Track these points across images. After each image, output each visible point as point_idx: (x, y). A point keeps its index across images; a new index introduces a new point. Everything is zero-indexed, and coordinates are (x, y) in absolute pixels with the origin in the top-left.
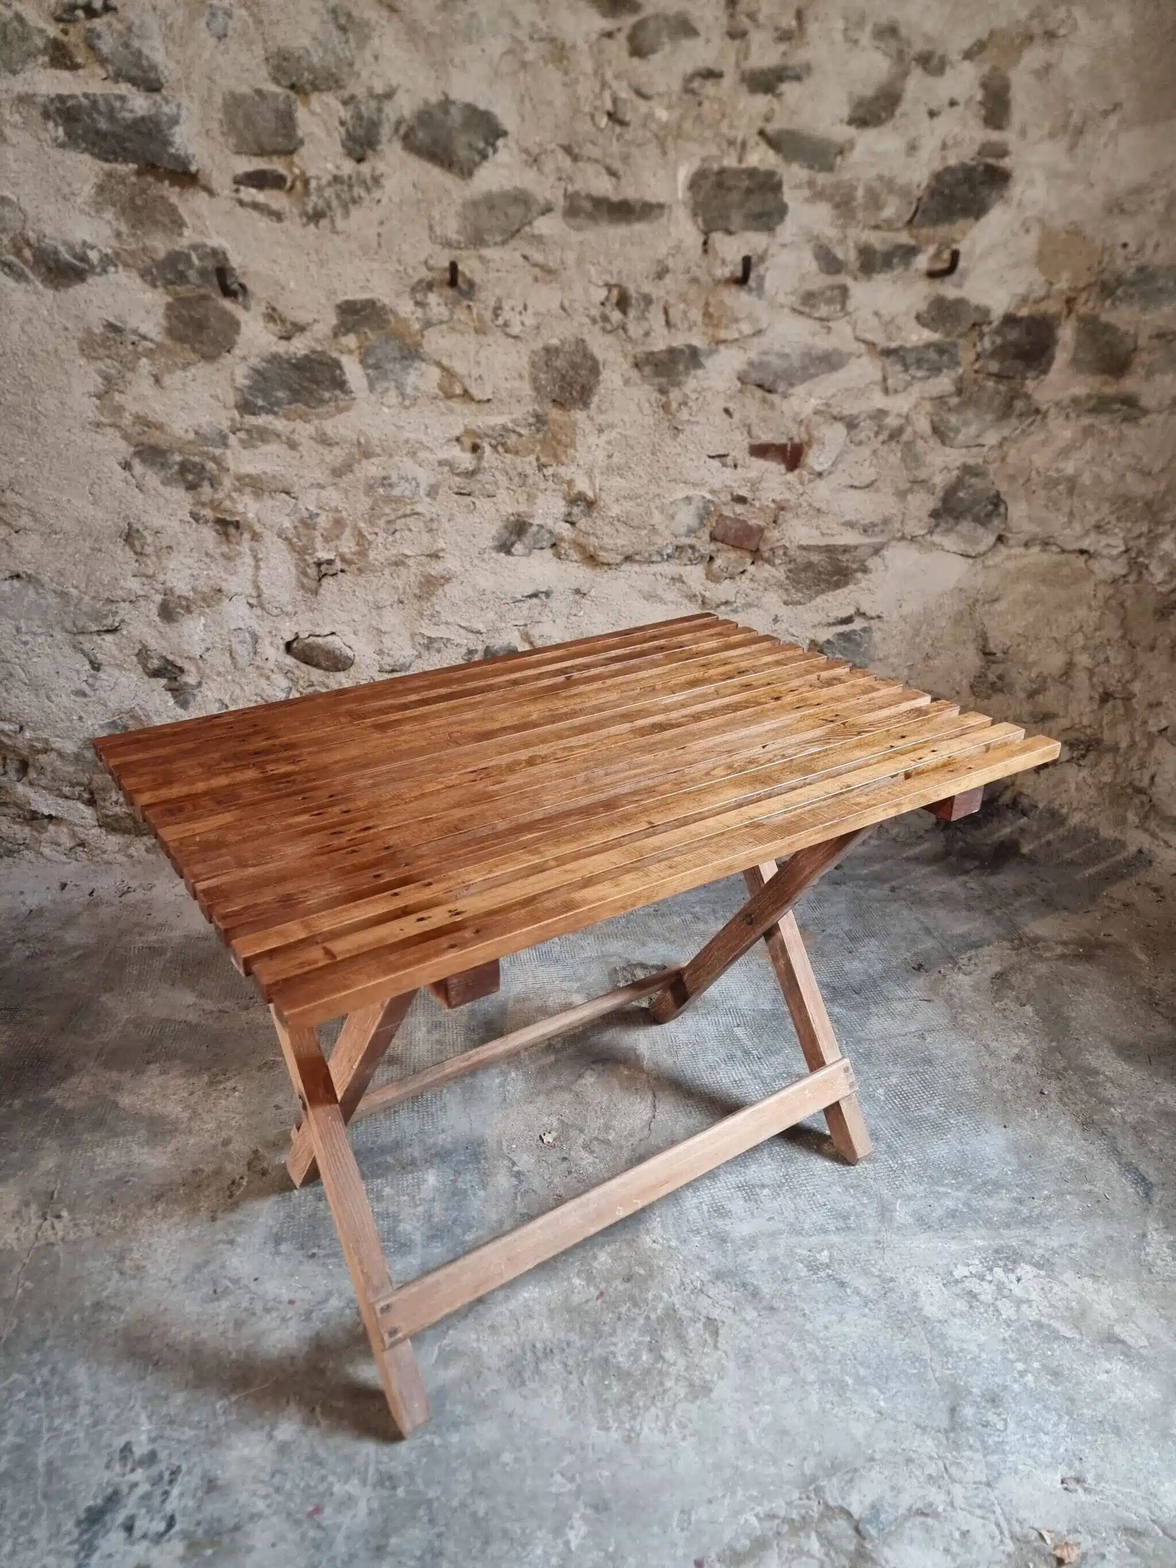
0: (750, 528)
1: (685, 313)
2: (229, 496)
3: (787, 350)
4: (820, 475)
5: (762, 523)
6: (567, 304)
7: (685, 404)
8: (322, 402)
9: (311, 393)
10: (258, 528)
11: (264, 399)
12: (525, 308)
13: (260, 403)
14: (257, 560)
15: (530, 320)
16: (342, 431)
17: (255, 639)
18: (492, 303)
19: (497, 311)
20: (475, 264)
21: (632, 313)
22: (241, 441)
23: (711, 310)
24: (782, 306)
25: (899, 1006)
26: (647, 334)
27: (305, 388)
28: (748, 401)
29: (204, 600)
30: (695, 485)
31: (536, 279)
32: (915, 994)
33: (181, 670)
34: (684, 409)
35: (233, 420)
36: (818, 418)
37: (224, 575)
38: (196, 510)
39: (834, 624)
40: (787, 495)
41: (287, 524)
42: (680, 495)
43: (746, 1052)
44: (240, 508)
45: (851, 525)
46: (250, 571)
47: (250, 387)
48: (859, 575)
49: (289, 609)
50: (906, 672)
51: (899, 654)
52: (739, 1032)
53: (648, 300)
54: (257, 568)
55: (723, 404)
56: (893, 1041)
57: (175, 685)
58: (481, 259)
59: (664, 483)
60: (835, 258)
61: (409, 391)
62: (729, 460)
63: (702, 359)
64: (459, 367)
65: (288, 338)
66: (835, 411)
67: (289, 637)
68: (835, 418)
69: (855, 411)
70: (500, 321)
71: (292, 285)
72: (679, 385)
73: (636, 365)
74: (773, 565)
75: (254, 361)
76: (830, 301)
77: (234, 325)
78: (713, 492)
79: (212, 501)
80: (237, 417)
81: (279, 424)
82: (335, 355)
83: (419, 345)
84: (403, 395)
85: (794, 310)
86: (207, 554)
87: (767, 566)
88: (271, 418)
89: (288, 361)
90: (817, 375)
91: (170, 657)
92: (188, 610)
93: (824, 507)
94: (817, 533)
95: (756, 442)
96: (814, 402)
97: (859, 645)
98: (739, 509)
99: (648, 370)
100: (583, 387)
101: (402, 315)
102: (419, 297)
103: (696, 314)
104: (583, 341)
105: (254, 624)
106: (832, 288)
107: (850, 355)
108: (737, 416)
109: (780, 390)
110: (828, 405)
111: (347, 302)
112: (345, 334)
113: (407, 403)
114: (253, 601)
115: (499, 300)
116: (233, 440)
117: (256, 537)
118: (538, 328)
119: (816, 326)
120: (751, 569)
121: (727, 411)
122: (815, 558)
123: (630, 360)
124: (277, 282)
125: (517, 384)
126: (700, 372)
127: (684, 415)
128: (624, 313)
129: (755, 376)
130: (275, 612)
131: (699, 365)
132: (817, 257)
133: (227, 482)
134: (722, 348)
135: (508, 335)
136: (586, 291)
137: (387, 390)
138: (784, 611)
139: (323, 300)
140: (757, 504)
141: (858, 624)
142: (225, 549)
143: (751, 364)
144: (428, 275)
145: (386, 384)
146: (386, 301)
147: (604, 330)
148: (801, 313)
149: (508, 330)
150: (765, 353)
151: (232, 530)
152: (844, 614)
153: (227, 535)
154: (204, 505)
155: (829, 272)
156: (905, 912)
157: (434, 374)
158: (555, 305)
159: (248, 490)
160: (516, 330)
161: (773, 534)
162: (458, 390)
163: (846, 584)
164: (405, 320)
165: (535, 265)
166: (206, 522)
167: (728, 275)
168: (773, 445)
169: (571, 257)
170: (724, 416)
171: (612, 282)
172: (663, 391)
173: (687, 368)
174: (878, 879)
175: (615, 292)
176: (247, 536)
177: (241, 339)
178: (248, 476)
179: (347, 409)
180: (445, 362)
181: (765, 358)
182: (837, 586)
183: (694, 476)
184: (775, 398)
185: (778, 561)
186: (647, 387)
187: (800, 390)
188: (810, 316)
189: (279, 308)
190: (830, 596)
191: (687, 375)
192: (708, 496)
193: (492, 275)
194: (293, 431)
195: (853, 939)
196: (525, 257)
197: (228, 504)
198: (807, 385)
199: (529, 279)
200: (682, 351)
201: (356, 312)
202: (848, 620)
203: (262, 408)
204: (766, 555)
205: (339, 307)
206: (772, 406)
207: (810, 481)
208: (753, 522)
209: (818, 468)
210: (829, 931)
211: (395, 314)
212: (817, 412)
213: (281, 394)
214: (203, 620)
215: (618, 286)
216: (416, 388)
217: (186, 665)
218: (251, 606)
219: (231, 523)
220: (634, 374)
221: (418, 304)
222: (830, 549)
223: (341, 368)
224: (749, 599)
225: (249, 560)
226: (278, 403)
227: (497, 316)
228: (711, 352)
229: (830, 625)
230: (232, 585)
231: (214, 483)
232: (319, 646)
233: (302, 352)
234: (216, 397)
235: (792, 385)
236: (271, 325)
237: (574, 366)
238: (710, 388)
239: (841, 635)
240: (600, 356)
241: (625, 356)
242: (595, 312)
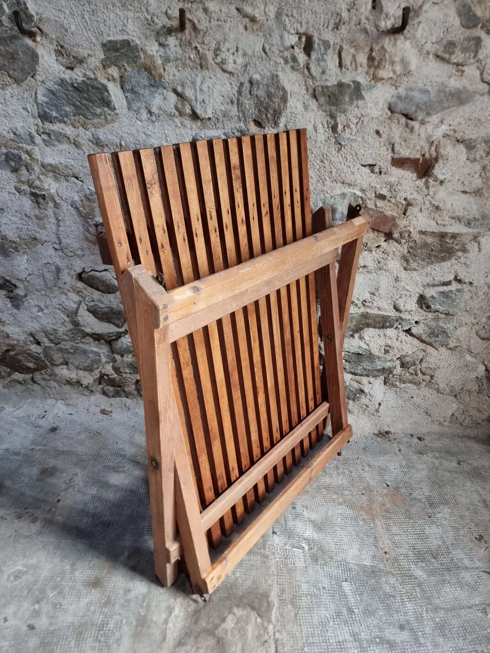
0: (386, 216)
1: (354, 56)
2: (39, 178)
3: (429, 88)
4: (442, 182)
5: (395, 214)
6: (267, 48)
7: (349, 126)
8: (95, 115)
9: (88, 109)
10: (57, 199)
11: (57, 111)
12: (237, 51)
13: (54, 114)
14: (58, 220)
15: (240, 60)
16: (110, 136)
17: (58, 270)
18: (213, 46)
19: (217, 51)
20: (200, 14)
21: (314, 55)
22: (44, 140)
23: (374, 54)
24: (428, 53)
25: (467, 576)
26: (323, 72)
27: (85, 105)
28: (394, 126)
29: (26, 244)
30: (349, 185)
31: (246, 28)
32: (478, 564)
33: (15, 286)
34: (347, 130)
35: (37, 125)
36: (445, 140)
37: (38, 230)
38: (18, 185)
39: (438, 285)
40: (415, 195)
41: (76, 198)
42: (338, 191)
43: (350, 611)
44: (46, 186)
45: (459, 219)
46: (54, 227)
47: (47, 103)
48: (460, 254)
49: (79, 252)
50: (484, 320)
51: (481, 308)
52: (347, 587)
53: (326, 45)
54: (59, 226)
55: (376, 128)
56: (463, 612)
57: (11, 295)
58: (206, 10)
59: (328, 183)
60: (475, 16)
61: (154, 110)
62: (377, 169)
63: (363, 93)
64: (189, 93)
65: (72, 69)
66: (459, 136)
67: (79, 270)
68: (458, 141)
69: (474, 137)
70: (219, 60)
71: (73, 28)
72: (344, 111)
73: (314, 96)
74: (400, 243)
75: (50, 85)
76: (464, 50)
77: (34, 57)
78: (363, 191)
79: (28, 181)
80: (40, 123)
81: (69, 131)
82: (104, 81)
83: (161, 76)
84: (150, 113)
85: (437, 56)
86: (25, 215)
87: (395, 243)
88: (62, 125)
89: (72, 85)
90: (449, 108)
91: (8, 278)
92: (16, 249)
93: (441, 205)
94: (433, 223)
95: (396, 156)
96: (444, 128)
97: (453, 300)
98: (380, 203)
99: (322, 100)
100: (275, 111)
101: (149, 52)
102: (162, 39)
103: (362, 58)
104: (277, 76)
105: (57, 261)
106: (468, 39)
107: (475, 92)
108: (384, 136)
109: (420, 118)
110: (455, 131)
111: (110, 42)
112: (109, 67)
113: (154, 118)
114: (57, 246)
115: (218, 43)
116: (38, 139)
117: (56, 206)
118: (246, 66)
119: (452, 69)
120: (384, 245)
121: (378, 132)
122: (430, 240)
123: (311, 91)
124: (62, 26)
125: (229, 107)
126: (360, 103)
127: (347, 135)
128: (309, 55)
129: (401, 106)
130: (70, 254)
131: (360, 97)
132: (460, 14)
133: (37, 168)
134: (379, 85)
135: (224, 71)
136: (282, 37)
137: (139, 108)
138: (403, 274)
139: (94, 40)
140: (393, 200)
141: (454, 286)
142: (37, 212)
143: (399, 97)
144: (169, 23)
145: (139, 105)
146: (138, 42)
147: (293, 68)
148: (443, 59)
149: (224, 67)
150: (411, 89)
151: (41, 200)
152: (446, 280)
153: (38, 203)
154: (23, 183)
155: (468, 27)
156: (468, 484)
157: (172, 98)
158: (258, 48)
159: (51, 174)
160: (230, 67)
161: (402, 223)
162: (188, 111)
163: (450, 258)
164: (152, 57)
165: (246, 16)
166: (25, 194)
167: (389, 26)
168: (409, 159)
169: (272, 10)
170: (375, 136)
171: (302, 30)
172: (332, 116)
173: (351, 99)
174: (449, 452)
175: (304, 39)
176: (51, 204)
177: (39, 69)
178: (50, 165)
179: (113, 121)
180: (179, 89)
181: (411, 93)
182: (443, 259)
183: (350, 179)
184: (415, 124)
185: (403, 241)
186: (321, 112)
187: (435, 118)
188: (448, 62)
189: (66, 46)
190: (437, 266)
191: (351, 104)
192: (359, 193)
193: (214, 23)
194: (78, 136)
195: (432, 505)
196: (238, 9)
197: (37, 183)
198: (439, 115)
199: (241, 28)
200: (349, 86)
201: (117, 50)
202: (448, 283)
203: (56, 118)
204: (396, 235)
205: (104, 45)
206: (412, 130)
207: (434, 186)
208: (389, 213)
209: (441, 177)
210: (414, 495)
211: (145, 53)
212: (445, 136)
213: (67, 109)
214: (26, 257)
215: (305, 34)
216: (160, 108)
217: (18, 284)
218: (56, 249)
219: (40, 195)
220: (313, 104)
221: (161, 45)
222: (443, 236)
223: (107, 91)
224: (380, 265)
225: (53, 220)
226: (67, 115)
227: (216, 55)
228: (371, 87)
229: (434, 285)
230: (42, 235)
231: (28, 168)
232: (97, 278)
233: (80, 79)
234: (25, 109)
235: (428, 114)
236: (60, 58)
237: (269, 95)
238: (367, 115)
239: (442, 293)
240: (288, 88)
241: (307, 90)
242: (287, 54)
